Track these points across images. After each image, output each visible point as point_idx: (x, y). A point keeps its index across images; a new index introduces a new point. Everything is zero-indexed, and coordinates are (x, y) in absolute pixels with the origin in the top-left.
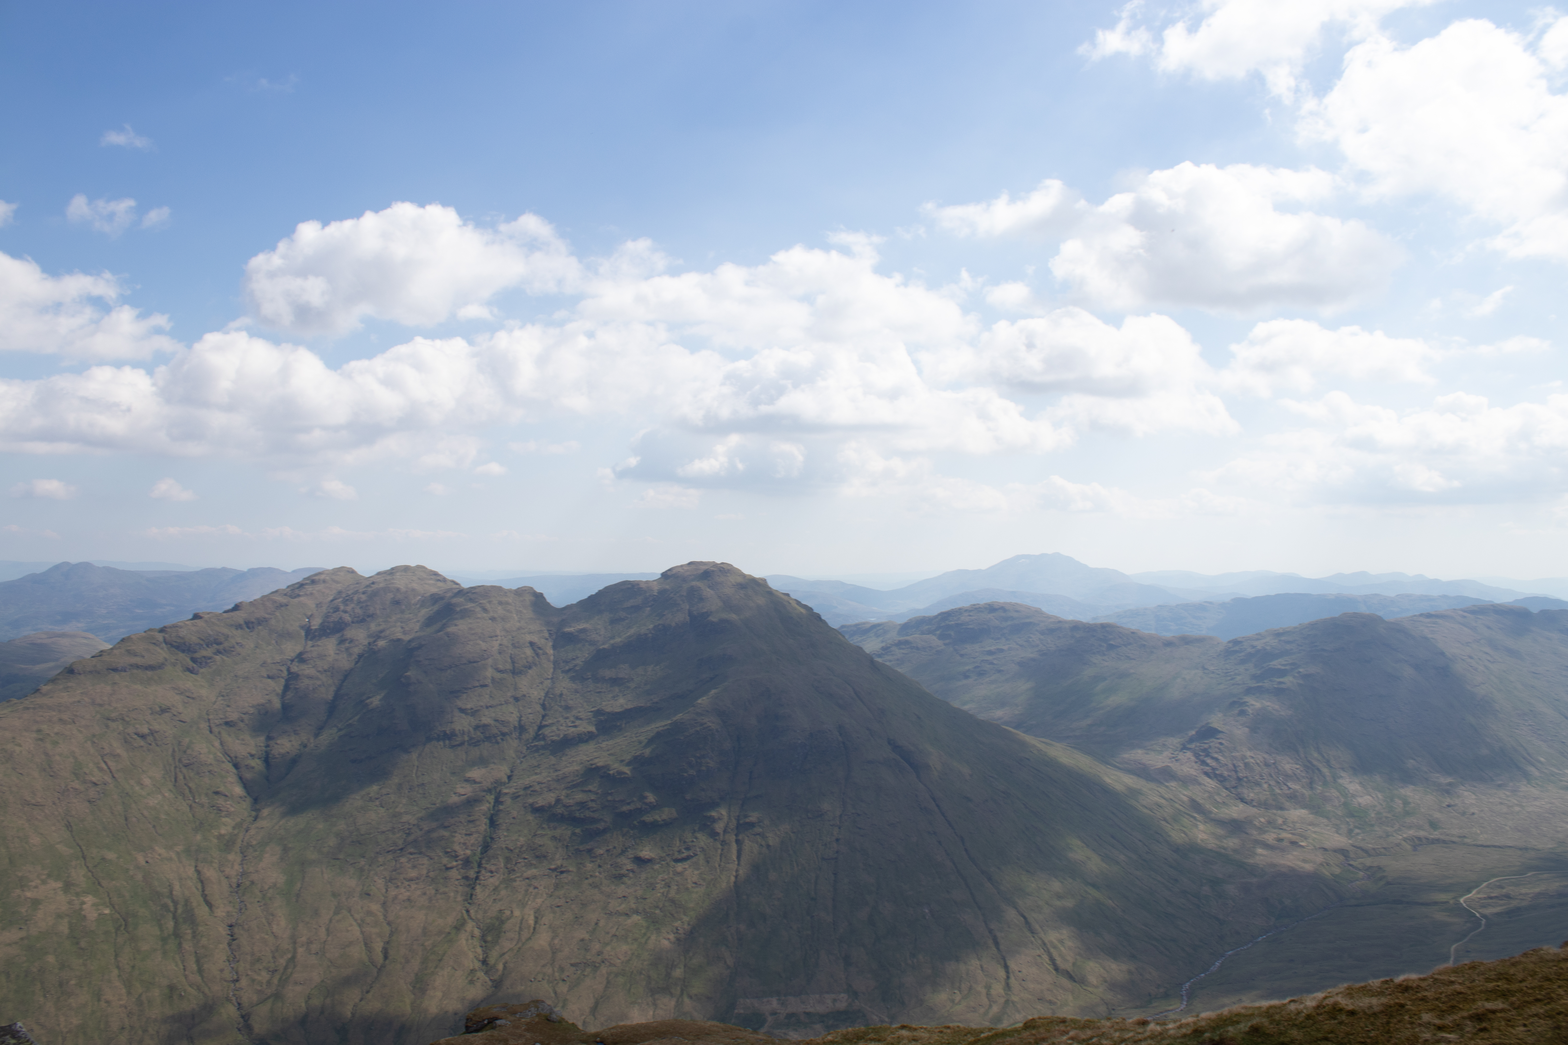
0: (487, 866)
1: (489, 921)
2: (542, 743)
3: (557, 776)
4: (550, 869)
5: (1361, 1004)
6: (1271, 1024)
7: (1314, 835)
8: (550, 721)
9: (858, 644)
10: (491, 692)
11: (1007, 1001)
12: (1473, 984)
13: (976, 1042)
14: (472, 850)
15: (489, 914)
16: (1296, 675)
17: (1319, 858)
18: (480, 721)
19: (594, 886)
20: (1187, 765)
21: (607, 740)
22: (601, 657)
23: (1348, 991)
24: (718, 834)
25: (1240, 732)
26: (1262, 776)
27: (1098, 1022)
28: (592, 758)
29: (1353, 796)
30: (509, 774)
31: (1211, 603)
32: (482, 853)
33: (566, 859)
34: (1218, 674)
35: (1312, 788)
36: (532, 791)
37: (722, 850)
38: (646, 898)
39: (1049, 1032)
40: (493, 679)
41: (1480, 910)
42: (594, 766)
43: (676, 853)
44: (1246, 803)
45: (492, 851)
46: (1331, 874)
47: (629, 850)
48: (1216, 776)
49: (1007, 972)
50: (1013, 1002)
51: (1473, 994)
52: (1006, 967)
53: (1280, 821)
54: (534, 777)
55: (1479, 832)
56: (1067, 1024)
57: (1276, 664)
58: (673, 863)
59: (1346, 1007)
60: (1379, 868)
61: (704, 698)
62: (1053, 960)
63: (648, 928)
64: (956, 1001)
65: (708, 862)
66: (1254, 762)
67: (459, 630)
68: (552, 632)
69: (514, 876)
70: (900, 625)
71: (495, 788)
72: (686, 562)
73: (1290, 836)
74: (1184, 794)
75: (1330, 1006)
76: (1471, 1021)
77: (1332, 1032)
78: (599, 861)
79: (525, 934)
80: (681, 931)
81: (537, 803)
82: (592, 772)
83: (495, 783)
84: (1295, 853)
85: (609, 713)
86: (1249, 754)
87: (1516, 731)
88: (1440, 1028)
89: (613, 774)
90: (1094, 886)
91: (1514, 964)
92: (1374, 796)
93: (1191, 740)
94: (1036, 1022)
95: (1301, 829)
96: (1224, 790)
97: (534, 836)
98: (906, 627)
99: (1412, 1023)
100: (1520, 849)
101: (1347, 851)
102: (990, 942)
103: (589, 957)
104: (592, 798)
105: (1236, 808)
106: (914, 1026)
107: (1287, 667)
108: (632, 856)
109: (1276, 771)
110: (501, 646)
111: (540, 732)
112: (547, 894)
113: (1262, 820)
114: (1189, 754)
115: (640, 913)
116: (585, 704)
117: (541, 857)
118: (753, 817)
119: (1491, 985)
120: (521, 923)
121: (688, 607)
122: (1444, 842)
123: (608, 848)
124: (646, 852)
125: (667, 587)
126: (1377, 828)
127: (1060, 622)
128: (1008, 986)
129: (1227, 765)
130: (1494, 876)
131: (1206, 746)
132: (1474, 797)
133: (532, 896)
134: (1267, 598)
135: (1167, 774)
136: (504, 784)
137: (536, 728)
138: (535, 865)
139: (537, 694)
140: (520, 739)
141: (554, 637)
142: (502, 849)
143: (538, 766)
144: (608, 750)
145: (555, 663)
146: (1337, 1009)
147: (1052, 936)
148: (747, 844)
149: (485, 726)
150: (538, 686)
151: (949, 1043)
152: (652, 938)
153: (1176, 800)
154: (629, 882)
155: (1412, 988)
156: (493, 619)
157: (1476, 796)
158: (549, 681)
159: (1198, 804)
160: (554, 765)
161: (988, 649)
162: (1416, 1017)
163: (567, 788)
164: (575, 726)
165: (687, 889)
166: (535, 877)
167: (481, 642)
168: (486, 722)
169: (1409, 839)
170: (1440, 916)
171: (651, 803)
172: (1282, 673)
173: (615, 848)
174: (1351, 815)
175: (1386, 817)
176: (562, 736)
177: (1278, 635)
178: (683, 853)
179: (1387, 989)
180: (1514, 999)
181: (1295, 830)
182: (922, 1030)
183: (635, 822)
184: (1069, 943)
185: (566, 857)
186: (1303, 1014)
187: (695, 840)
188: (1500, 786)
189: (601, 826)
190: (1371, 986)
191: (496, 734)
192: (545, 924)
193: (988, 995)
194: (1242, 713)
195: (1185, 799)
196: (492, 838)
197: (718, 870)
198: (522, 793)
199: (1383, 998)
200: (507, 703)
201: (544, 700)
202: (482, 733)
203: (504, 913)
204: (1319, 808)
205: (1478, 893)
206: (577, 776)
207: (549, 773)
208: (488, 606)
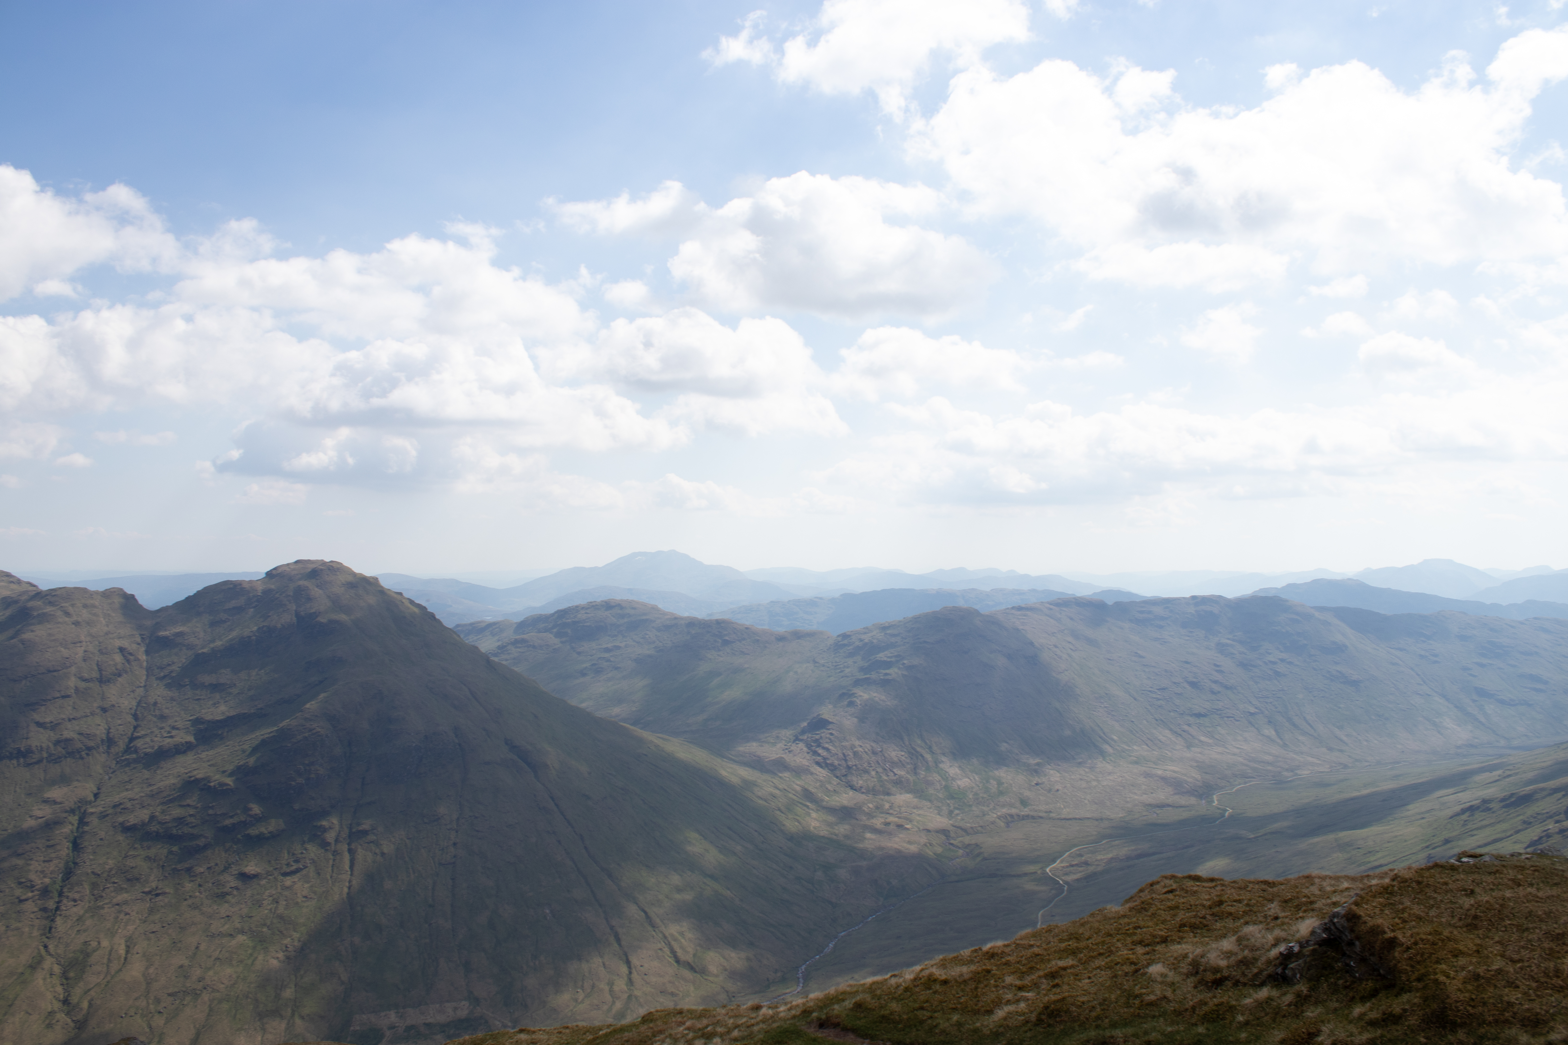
0: (69, 894)
1: (71, 955)
2: (134, 756)
3: (151, 791)
4: (143, 892)
5: (953, 973)
6: (873, 998)
7: (918, 818)
8: (143, 733)
9: (473, 644)
10: (74, 703)
11: (630, 997)
12: (1048, 946)
13: (594, 1039)
14: (51, 878)
15: (71, 948)
16: (901, 666)
17: (923, 840)
18: (61, 735)
19: (194, 907)
20: (800, 756)
21: (207, 750)
22: (200, 662)
23: (942, 963)
24: (329, 844)
25: (849, 722)
26: (870, 764)
27: (713, 1011)
28: (190, 770)
29: (953, 779)
30: (95, 792)
31: (821, 598)
32: (63, 881)
33: (162, 880)
34: (828, 667)
35: (916, 774)
36: (122, 809)
37: (334, 860)
38: (252, 917)
39: (666, 1024)
40: (77, 689)
41: (1063, 878)
42: (193, 779)
43: (285, 867)
44: (855, 790)
45: (75, 877)
46: (934, 854)
47: (232, 866)
48: (827, 765)
49: (630, 967)
50: (636, 997)
51: (1049, 955)
52: (628, 963)
53: (887, 806)
54: (125, 793)
55: (1062, 806)
56: (684, 1015)
57: (882, 656)
58: (281, 877)
59: (939, 977)
60: (977, 845)
61: (313, 702)
62: (673, 952)
63: (254, 948)
64: (580, 1000)
65: (319, 874)
66: (862, 750)
67: (36, 636)
68: (144, 637)
69: (101, 903)
70: (516, 623)
71: (79, 807)
72: (292, 560)
73: (896, 819)
74: (797, 784)
75: (925, 978)
76: (1046, 979)
77: (927, 1001)
78: (199, 880)
79: (115, 966)
80: (291, 949)
81: (128, 821)
82: (191, 785)
83: (79, 802)
84: (901, 836)
85: (209, 721)
86: (857, 743)
87: (1094, 713)
88: (1020, 988)
89: (215, 786)
90: (712, 877)
91: (1082, 925)
92: (972, 778)
93: (803, 732)
94: (654, 1015)
95: (906, 812)
96: (835, 778)
97: (125, 857)
98: (522, 626)
99: (996, 986)
100: (1097, 820)
101: (949, 831)
102: (612, 939)
103: (188, 985)
104: (191, 813)
105: (847, 795)
106: (532, 1029)
107: (893, 659)
108: (236, 872)
109: (883, 758)
110: (86, 653)
111: (132, 745)
112: (140, 920)
113: (871, 806)
114: (801, 745)
115: (246, 933)
116: (183, 712)
117: (133, 880)
118: (366, 825)
119: (1063, 945)
120: (110, 954)
121: (294, 608)
122: (1033, 817)
123: (209, 865)
124: (251, 868)
125: (273, 587)
126: (974, 808)
127: (676, 618)
128: (630, 982)
129: (837, 754)
130: (1075, 846)
131: (817, 737)
132: (1059, 775)
133: (123, 924)
134: (874, 593)
135: (781, 765)
136: (90, 802)
137: (127, 740)
138: (126, 889)
139: (127, 703)
140: (108, 753)
141: (147, 641)
142: (88, 874)
143: (130, 781)
144: (208, 761)
145: (149, 670)
146: (932, 979)
147: (673, 929)
148: (361, 853)
149: (67, 740)
150: (129, 695)
151: (568, 1043)
152: (259, 958)
153: (790, 790)
154: (233, 901)
155: (997, 954)
156: (76, 624)
157: (1060, 773)
158: (142, 689)
159: (811, 793)
160: (147, 779)
161: (605, 646)
162: (1000, 981)
163: (163, 803)
164: (171, 737)
165: (297, 903)
166: (126, 903)
167: (62, 649)
168: (68, 736)
169: (1003, 817)
170: (1030, 886)
171: (256, 815)
172: (888, 665)
173: (217, 864)
174: (951, 797)
175: (983, 798)
176: (156, 748)
177: (884, 628)
178: (292, 866)
179: (976, 957)
180: (1082, 955)
181: (901, 813)
182: (541, 1033)
183: (239, 836)
184: (689, 935)
185: (161, 878)
186: (902, 987)
187: (304, 852)
188: (1080, 763)
189: (201, 842)
190: (962, 956)
191: (81, 748)
192: (138, 953)
193: (611, 991)
194: (851, 704)
195: (798, 788)
196: (75, 863)
197: (330, 882)
198: (110, 811)
199: (972, 966)
200: (92, 714)
201: (136, 710)
202: (64, 748)
203: (90, 944)
204: (923, 792)
205: (1062, 862)
206: (174, 790)
207: (142, 788)
208: (71, 610)
